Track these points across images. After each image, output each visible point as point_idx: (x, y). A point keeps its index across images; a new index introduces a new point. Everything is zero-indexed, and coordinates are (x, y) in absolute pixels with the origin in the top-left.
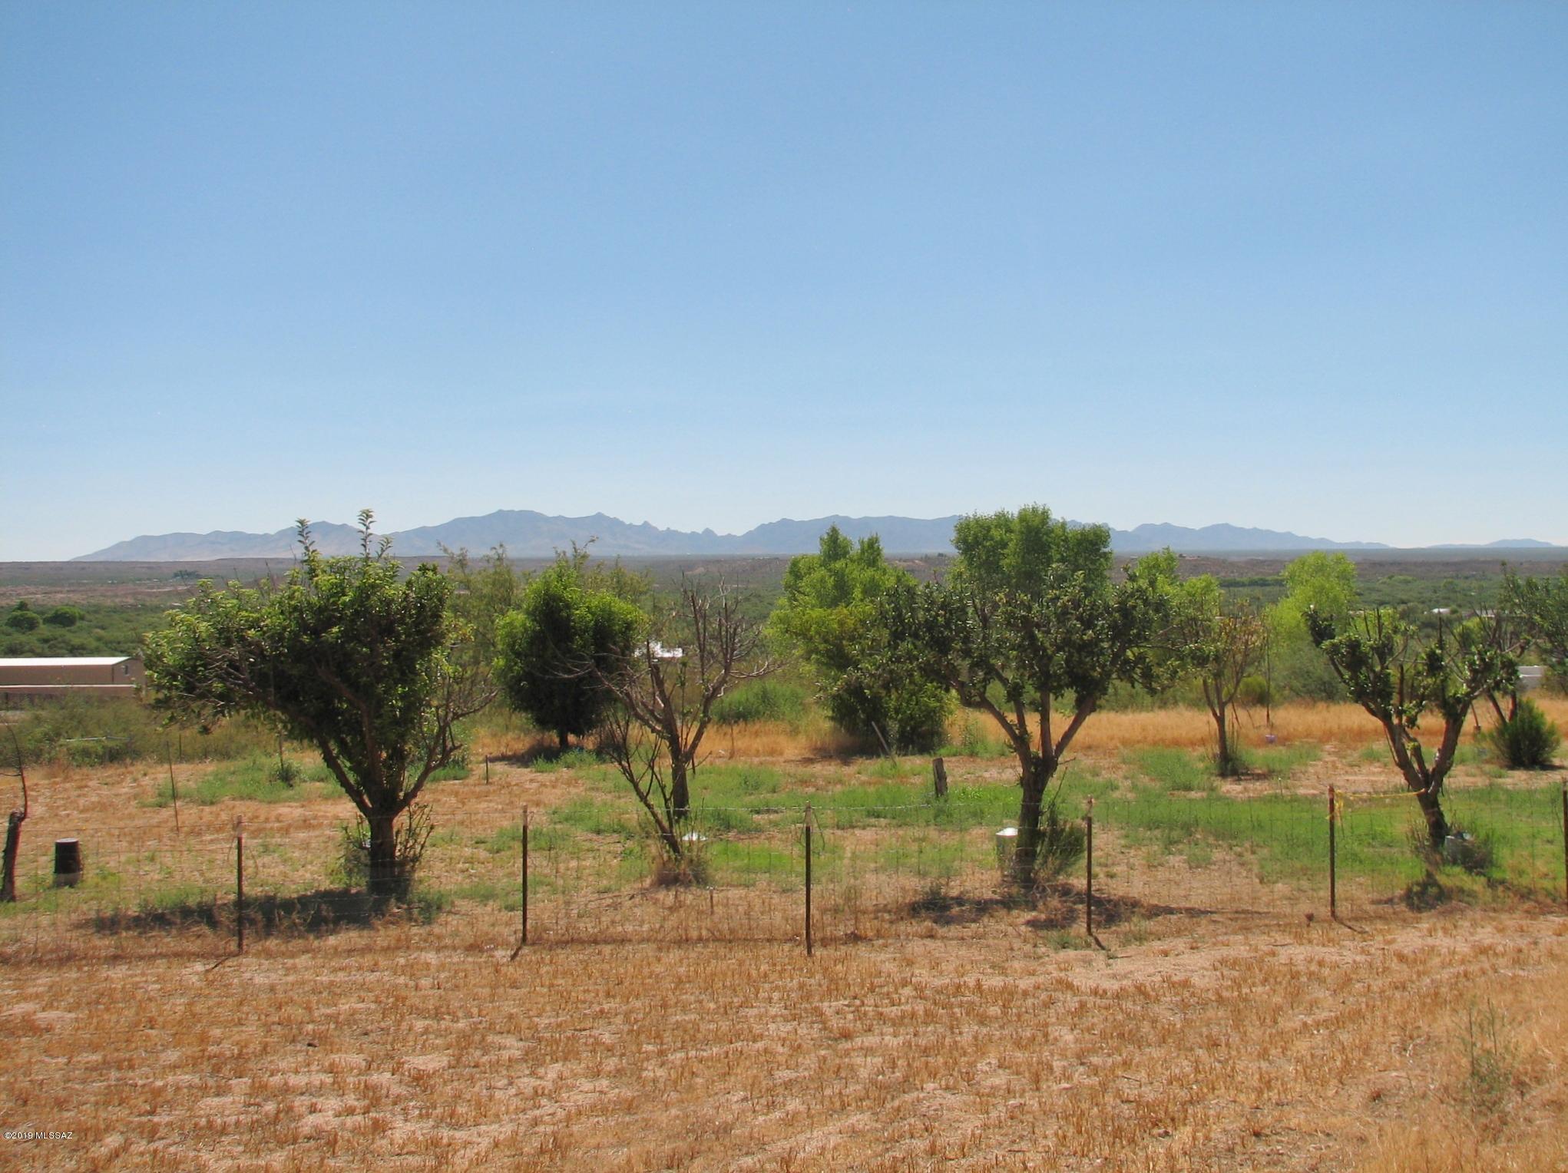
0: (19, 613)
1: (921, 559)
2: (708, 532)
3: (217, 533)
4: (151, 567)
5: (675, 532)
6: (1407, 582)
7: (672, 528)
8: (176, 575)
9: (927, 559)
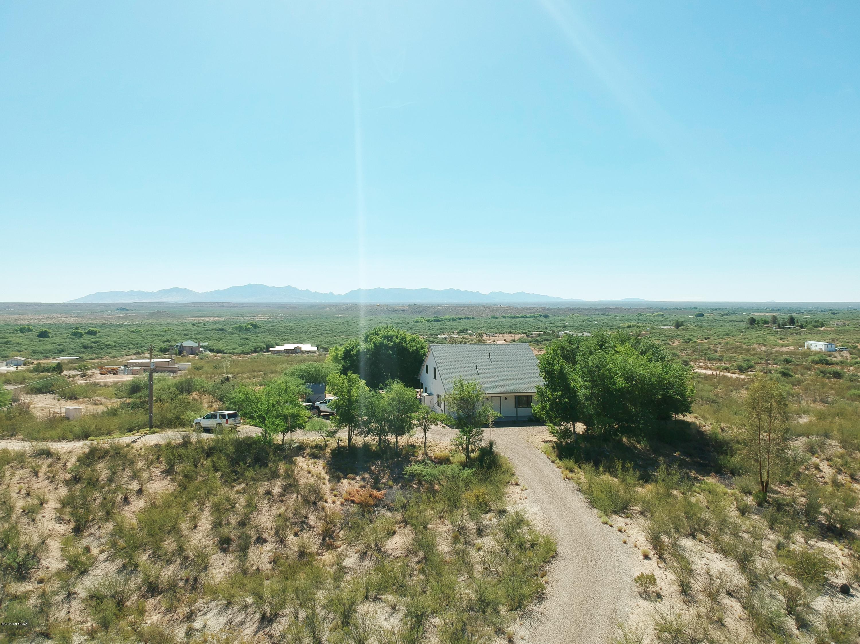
0: (76, 331)
1: (408, 306)
2: (331, 293)
3: (132, 291)
4: (105, 305)
5: (319, 293)
6: (578, 317)
7: (318, 292)
8: (118, 309)
9: (410, 306)
